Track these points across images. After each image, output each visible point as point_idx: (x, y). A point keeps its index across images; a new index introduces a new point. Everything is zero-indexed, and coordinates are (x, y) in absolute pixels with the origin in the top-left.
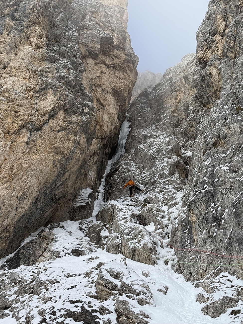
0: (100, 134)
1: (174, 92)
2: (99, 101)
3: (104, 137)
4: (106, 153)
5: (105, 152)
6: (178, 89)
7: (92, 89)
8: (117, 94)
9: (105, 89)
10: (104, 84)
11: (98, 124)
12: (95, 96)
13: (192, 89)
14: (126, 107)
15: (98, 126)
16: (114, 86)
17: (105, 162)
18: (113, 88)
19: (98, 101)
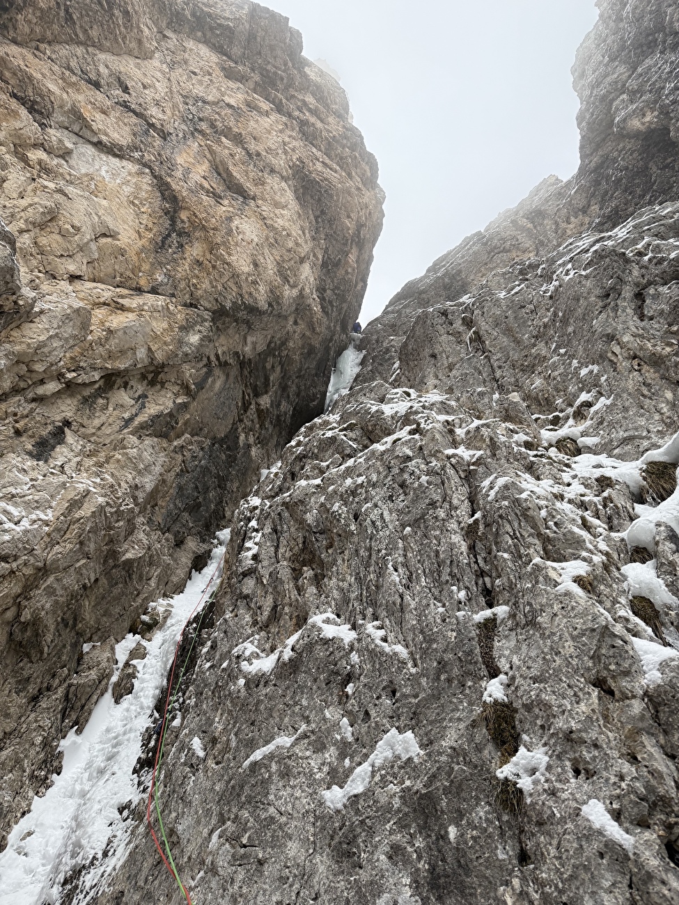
0: (206, 285)
1: (499, 253)
2: (225, 175)
3: (228, 305)
4: (260, 412)
5: (258, 404)
6: (511, 245)
7: (196, 130)
8: (312, 197)
9: (258, 154)
10: (255, 139)
11: (197, 234)
12: (208, 155)
13: (572, 219)
14: (350, 270)
15: (196, 244)
16: (299, 159)
17: (249, 446)
18: (294, 164)
19: (219, 174)
